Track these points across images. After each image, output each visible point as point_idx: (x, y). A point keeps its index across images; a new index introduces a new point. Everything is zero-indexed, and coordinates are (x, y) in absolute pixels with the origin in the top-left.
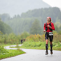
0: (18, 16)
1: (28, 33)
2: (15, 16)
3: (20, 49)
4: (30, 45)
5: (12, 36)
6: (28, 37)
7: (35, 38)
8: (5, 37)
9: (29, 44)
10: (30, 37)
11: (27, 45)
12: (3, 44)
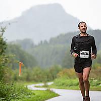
0: (46, 42)
1: (60, 67)
2: (41, 42)
3: (51, 89)
4: (63, 84)
5: (37, 70)
6: (60, 72)
7: (71, 74)
8: (27, 73)
9: (63, 81)
10: (64, 73)
11: (60, 83)
12: (25, 81)
